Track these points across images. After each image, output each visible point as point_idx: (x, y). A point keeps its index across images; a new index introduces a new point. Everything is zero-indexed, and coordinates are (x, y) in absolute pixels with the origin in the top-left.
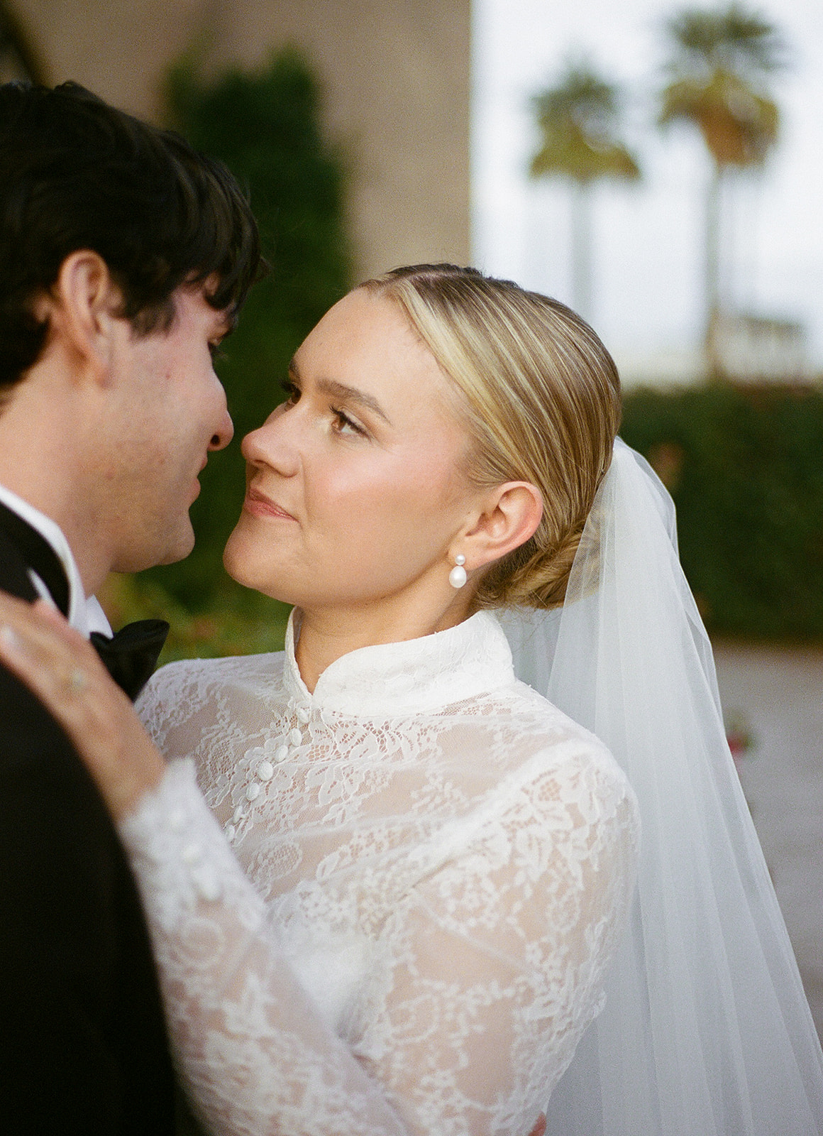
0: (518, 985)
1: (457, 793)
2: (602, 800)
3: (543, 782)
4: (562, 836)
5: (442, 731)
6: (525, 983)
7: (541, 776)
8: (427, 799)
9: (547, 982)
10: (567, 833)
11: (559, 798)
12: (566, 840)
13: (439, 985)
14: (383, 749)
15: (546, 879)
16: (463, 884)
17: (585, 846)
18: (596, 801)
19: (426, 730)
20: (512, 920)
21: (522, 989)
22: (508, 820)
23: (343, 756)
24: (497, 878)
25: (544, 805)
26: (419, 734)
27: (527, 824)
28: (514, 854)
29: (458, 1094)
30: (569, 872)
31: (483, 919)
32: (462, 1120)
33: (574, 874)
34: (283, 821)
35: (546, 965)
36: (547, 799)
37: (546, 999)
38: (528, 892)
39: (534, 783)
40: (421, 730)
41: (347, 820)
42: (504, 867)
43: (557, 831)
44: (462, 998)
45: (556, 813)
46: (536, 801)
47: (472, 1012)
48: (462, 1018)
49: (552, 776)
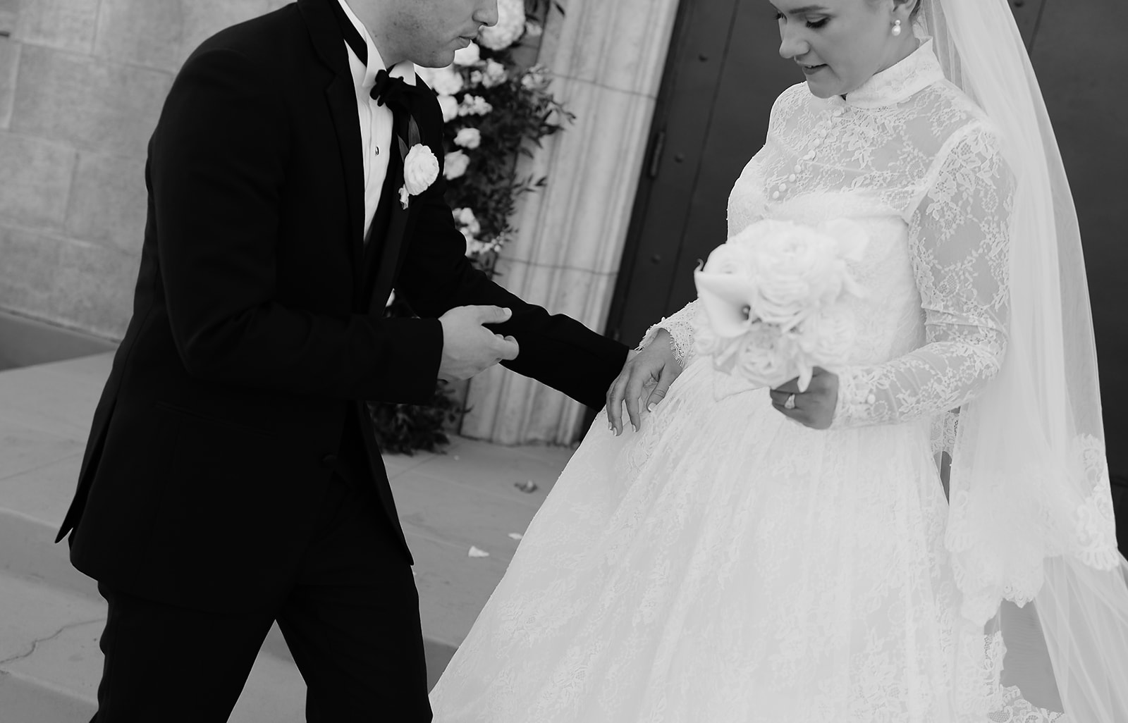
1: (921, 154)
2: (991, 146)
3: (961, 146)
4: (977, 169)
6: (984, 243)
7: (960, 143)
8: (906, 155)
9: (994, 236)
10: (979, 167)
11: (971, 152)
12: (979, 171)
13: (952, 267)
15: (977, 192)
16: (942, 208)
17: (989, 169)
18: (989, 147)
20: (970, 216)
21: (985, 246)
22: (950, 169)
24: (955, 199)
25: (965, 157)
27: (960, 168)
28: (959, 185)
30: (986, 184)
31: (958, 222)
33: (989, 184)
34: (832, 157)
35: (991, 229)
36: (966, 154)
37: (995, 243)
38: (971, 200)
41: (865, 161)
42: (956, 193)
43: (975, 168)
44: (963, 266)
45: (971, 159)
46: (960, 156)
47: (971, 269)
48: (967, 274)
49: (965, 142)
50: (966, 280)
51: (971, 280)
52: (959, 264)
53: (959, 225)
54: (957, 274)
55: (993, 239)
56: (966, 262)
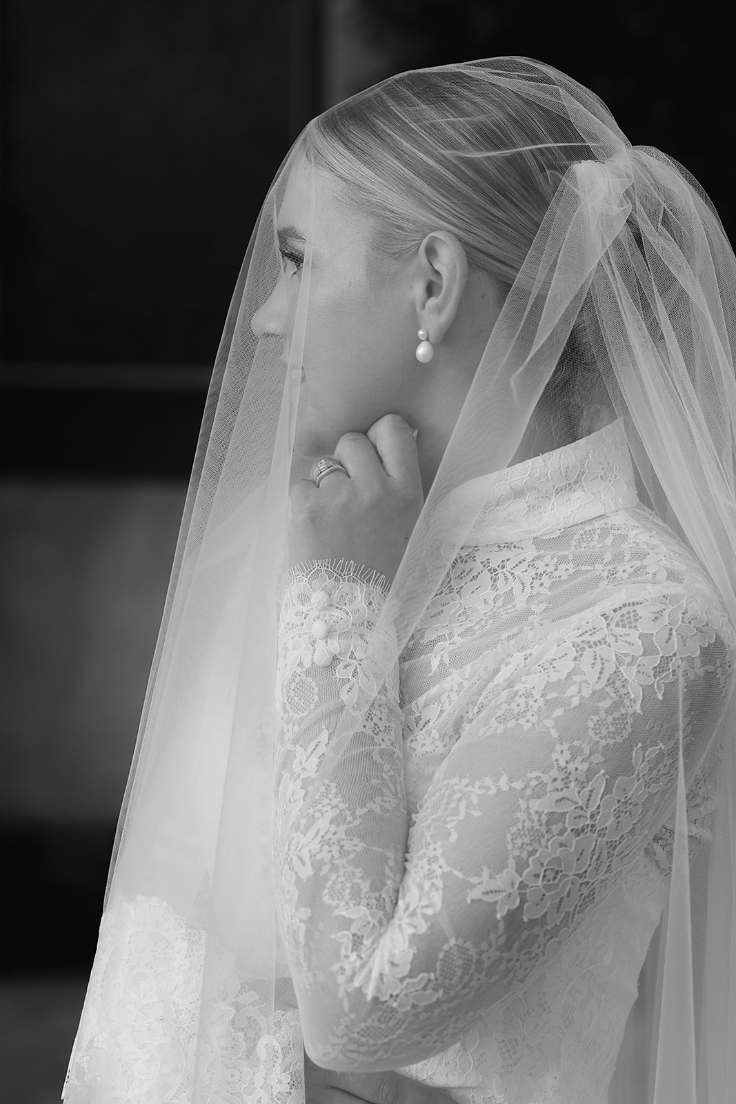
0: (530, 780)
2: (684, 638)
3: (624, 611)
4: (628, 660)
5: (557, 579)
6: (538, 778)
7: (625, 605)
10: (635, 658)
11: (635, 627)
12: (629, 664)
14: (494, 587)
17: (652, 673)
18: (675, 638)
19: (541, 575)
20: (549, 723)
21: (534, 783)
22: (580, 640)
23: (455, 591)
25: (620, 631)
26: (533, 579)
27: (597, 644)
28: (575, 671)
29: (442, 862)
30: (628, 694)
31: (522, 721)
32: (439, 883)
33: (633, 696)
35: (571, 767)
36: (624, 626)
38: (575, 703)
39: (615, 611)
40: (537, 574)
42: (559, 681)
43: (625, 655)
44: (469, 789)
45: (629, 639)
46: (612, 626)
47: (475, 799)
48: (463, 805)
49: (635, 607)
50: (456, 811)
51: (462, 816)
52: (465, 781)
53: (519, 726)
54: (450, 797)
55: (559, 784)
56: (478, 784)
